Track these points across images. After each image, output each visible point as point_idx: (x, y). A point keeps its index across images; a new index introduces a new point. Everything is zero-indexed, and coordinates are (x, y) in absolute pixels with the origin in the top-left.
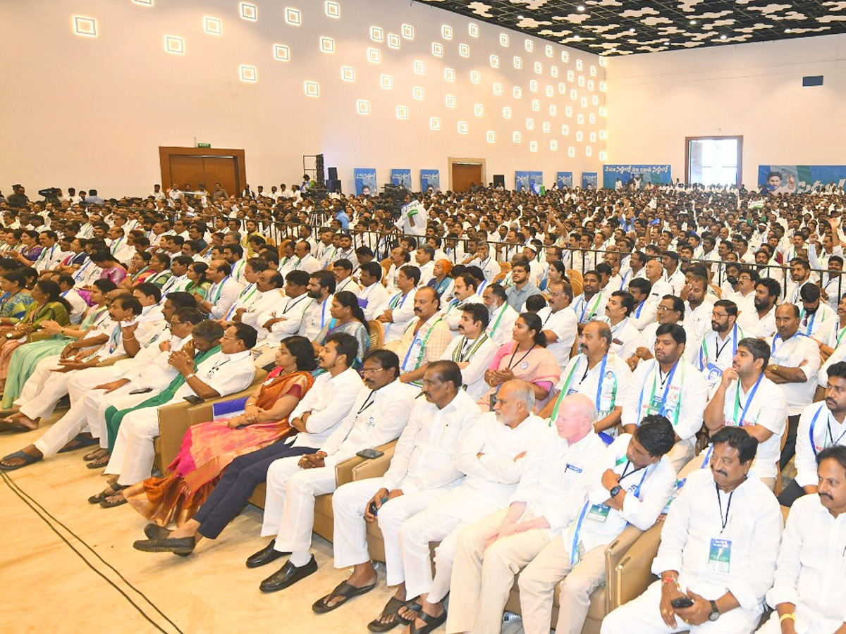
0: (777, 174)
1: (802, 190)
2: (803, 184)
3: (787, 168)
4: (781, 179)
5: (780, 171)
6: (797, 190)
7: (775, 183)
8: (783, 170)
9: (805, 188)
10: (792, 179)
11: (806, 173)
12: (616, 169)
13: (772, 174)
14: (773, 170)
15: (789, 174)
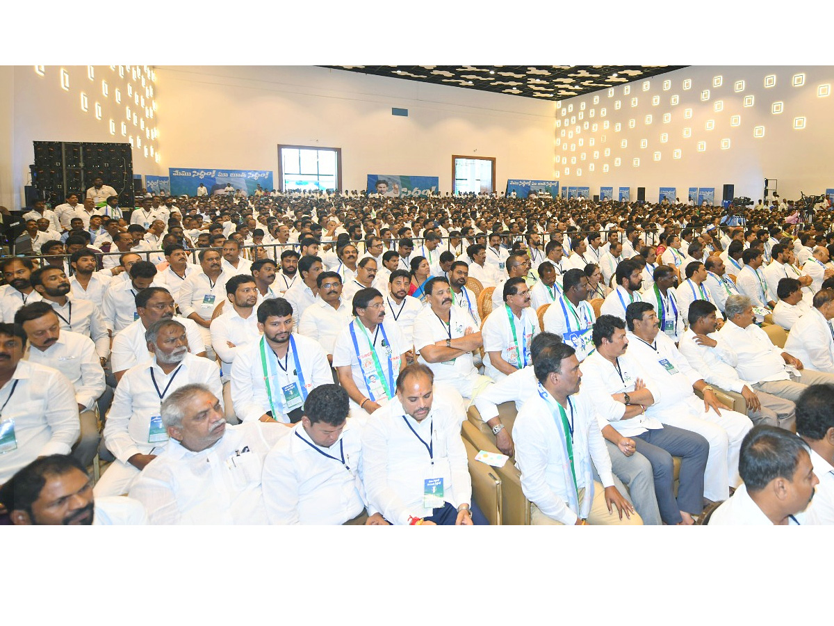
0: (384, 182)
1: (405, 195)
2: (405, 190)
3: (392, 178)
4: (387, 186)
5: (387, 180)
6: (400, 195)
7: (383, 189)
8: (389, 179)
9: (407, 193)
10: (396, 186)
11: (407, 181)
12: (192, 174)
13: (380, 182)
14: (380, 179)
15: (394, 182)
